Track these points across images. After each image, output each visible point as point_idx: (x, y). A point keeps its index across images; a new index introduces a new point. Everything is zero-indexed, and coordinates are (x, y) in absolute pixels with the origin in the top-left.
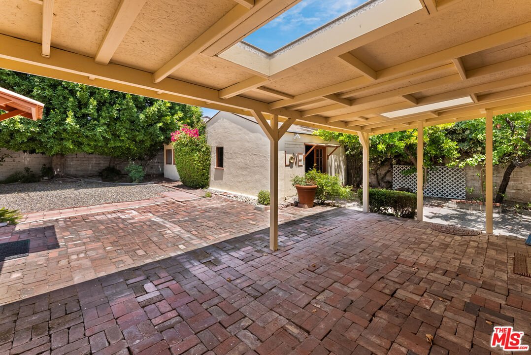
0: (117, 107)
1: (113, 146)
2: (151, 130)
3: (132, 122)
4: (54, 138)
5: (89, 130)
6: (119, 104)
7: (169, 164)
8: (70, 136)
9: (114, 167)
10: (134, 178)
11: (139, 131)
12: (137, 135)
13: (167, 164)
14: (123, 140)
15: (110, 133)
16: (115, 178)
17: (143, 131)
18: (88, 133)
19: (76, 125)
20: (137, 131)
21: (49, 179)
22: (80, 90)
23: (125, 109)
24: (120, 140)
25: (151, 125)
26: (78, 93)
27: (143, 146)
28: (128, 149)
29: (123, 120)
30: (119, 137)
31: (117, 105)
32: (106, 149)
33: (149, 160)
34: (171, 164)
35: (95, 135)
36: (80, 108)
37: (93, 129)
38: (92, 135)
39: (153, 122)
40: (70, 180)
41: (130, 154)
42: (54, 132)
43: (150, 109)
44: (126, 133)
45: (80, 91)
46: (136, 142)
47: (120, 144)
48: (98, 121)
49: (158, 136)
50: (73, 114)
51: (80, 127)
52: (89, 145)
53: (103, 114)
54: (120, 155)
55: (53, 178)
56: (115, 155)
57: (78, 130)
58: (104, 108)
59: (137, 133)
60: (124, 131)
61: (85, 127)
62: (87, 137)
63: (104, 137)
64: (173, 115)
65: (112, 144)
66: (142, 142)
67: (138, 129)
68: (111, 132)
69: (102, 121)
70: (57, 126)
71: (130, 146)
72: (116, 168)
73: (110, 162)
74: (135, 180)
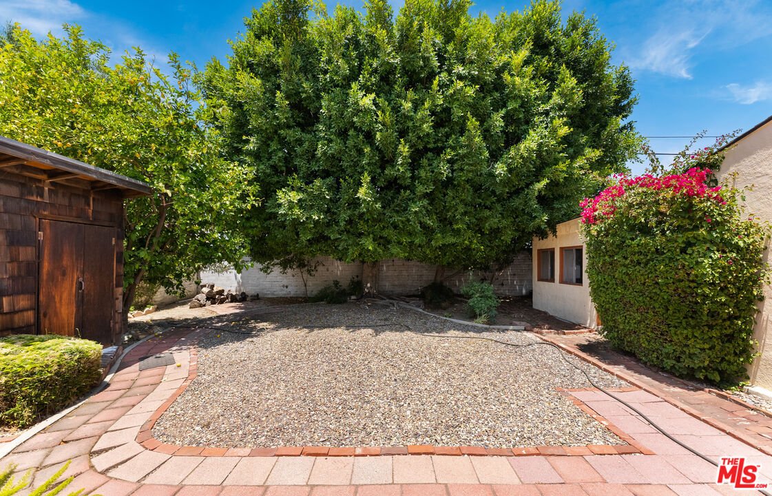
0: (449, 154)
1: (440, 243)
2: (517, 202)
3: (477, 188)
4: (348, 232)
5: (397, 212)
6: (453, 149)
7: (547, 280)
8: (371, 227)
9: (441, 282)
10: (478, 311)
11: (490, 209)
12: (487, 218)
13: (540, 279)
14: (459, 230)
15: (435, 217)
16: (444, 305)
17: (499, 207)
18: (396, 218)
19: (376, 201)
20: (486, 208)
21: (357, 300)
22: (381, 127)
23: (465, 156)
24: (453, 230)
25: (517, 192)
26: (378, 136)
27: (497, 242)
28: (468, 249)
29: (459, 185)
30: (451, 224)
31: (449, 150)
32: (428, 252)
33: (500, 270)
34: (552, 280)
35: (408, 220)
36: (383, 168)
37: (405, 209)
38: (402, 222)
39: (522, 184)
40: (382, 302)
41: (469, 259)
42: (346, 221)
43: (519, 149)
44: (465, 213)
45: (381, 131)
46: (483, 234)
47: (453, 240)
48: (413, 192)
49: (534, 215)
50: (369, 179)
51: (383, 207)
52: (400, 243)
53: (423, 174)
54: (453, 261)
55: (362, 297)
56: (445, 263)
57: (380, 214)
58: (424, 162)
59: (487, 213)
60: (461, 209)
61: (392, 206)
62: (395, 227)
63: (424, 226)
64: (573, 158)
65: (439, 240)
66: (496, 232)
67: (488, 203)
68: (437, 214)
69: (420, 189)
70: (350, 208)
71: (471, 242)
72: (444, 284)
73: (436, 275)
74: (480, 315)
